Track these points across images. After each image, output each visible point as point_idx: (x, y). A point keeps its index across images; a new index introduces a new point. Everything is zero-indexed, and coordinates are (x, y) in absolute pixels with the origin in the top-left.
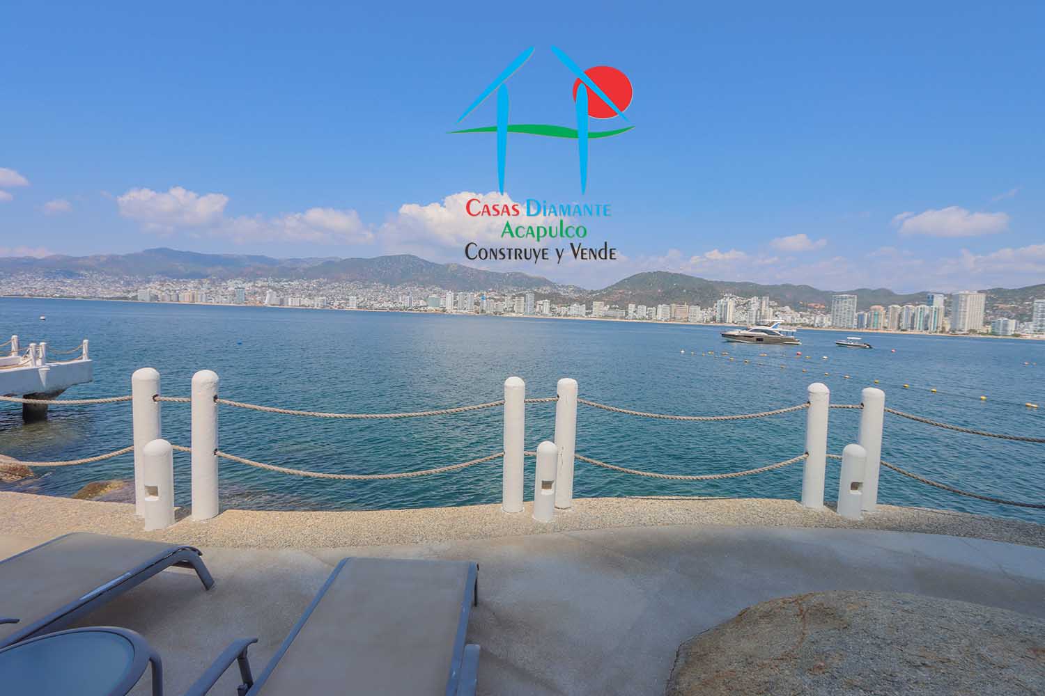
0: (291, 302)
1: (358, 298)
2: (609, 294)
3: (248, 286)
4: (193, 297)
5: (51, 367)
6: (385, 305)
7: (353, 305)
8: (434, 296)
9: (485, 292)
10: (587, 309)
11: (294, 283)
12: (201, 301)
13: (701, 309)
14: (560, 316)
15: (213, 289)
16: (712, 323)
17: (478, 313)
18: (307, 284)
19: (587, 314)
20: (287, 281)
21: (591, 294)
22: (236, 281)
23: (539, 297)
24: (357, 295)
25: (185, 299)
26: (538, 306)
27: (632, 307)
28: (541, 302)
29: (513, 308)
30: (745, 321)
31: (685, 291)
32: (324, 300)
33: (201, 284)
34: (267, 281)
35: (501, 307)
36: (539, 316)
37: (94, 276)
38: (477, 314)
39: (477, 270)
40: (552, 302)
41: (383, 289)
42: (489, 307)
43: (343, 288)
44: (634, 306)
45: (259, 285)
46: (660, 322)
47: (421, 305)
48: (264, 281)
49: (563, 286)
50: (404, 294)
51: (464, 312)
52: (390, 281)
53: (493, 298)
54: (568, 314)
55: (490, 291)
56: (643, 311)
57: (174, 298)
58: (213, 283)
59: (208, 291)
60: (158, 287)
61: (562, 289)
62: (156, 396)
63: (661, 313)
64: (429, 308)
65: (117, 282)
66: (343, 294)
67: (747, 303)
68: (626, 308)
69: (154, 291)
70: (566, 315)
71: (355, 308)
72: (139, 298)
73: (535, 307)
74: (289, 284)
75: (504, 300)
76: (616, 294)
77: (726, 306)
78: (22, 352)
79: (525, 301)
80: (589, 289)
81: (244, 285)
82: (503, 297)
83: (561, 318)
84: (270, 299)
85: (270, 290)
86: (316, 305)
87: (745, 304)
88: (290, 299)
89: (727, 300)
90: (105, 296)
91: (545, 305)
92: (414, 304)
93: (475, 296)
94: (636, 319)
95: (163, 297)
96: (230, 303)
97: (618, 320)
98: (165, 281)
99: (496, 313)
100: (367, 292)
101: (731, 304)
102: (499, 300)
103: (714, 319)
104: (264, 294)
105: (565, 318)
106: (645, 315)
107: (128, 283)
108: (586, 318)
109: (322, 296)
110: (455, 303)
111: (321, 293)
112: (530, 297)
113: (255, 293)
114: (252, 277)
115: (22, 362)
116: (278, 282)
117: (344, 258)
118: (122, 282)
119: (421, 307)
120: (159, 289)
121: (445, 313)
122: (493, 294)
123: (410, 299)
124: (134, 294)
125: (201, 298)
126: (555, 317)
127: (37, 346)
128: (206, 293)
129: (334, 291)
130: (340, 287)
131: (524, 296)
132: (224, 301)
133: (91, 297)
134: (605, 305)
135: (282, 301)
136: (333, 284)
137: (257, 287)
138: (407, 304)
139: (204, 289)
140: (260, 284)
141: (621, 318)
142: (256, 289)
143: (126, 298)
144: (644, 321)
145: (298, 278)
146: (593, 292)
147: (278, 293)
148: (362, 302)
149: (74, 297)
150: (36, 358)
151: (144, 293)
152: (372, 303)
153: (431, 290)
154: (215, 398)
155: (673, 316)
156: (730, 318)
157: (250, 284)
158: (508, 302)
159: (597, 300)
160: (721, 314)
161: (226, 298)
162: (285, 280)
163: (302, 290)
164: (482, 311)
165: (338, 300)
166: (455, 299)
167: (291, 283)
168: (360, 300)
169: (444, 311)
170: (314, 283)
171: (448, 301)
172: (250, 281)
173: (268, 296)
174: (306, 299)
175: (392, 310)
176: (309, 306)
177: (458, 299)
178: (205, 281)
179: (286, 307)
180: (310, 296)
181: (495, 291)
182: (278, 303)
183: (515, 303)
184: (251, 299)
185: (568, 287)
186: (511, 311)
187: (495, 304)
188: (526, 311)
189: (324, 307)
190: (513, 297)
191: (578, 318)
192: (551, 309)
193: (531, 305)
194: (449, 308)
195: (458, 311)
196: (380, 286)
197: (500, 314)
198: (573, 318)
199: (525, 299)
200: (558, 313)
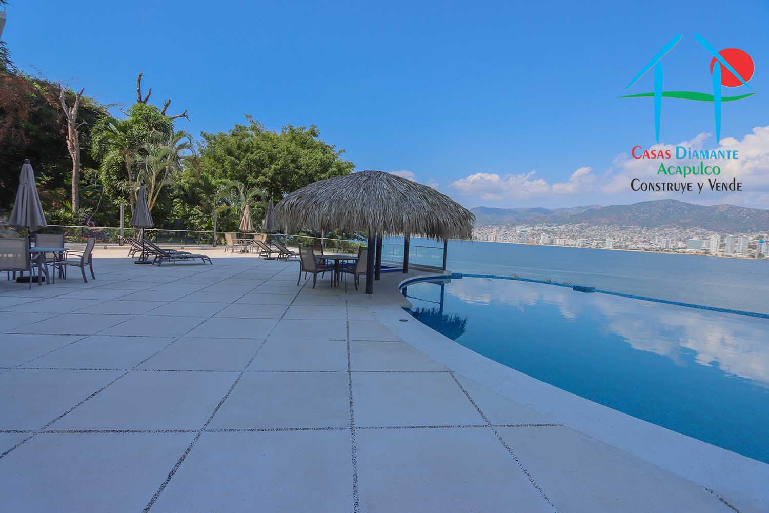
0: (559, 242)
1: (614, 239)
3: (529, 230)
4: (496, 238)
6: (641, 245)
7: (609, 245)
8: (695, 238)
9: (766, 234)
11: (562, 227)
12: (500, 241)
15: (507, 232)
17: (753, 257)
18: (571, 228)
20: (556, 226)
22: (522, 226)
24: (613, 236)
25: (491, 239)
32: (584, 241)
33: (501, 228)
34: (542, 226)
38: (752, 258)
41: (640, 231)
43: (601, 230)
45: (537, 229)
47: (680, 246)
48: (540, 226)
50: (661, 235)
51: (733, 255)
52: (647, 224)
57: (485, 239)
58: (507, 228)
59: (505, 233)
64: (688, 250)
66: (601, 235)
69: (476, 234)
71: (611, 248)
74: (558, 228)
81: (527, 229)
84: (543, 240)
85: (544, 233)
86: (577, 245)
88: (558, 240)
92: (671, 246)
93: (751, 238)
95: (479, 237)
96: (517, 242)
98: (481, 227)
100: (623, 234)
104: (539, 234)
109: (583, 236)
110: (722, 246)
111: (583, 234)
113: (534, 234)
114: (531, 223)
116: (550, 226)
117: (604, 206)
119: (679, 248)
120: (478, 233)
121: (708, 255)
123: (668, 241)
125: (500, 238)
128: (503, 235)
129: (593, 233)
130: (599, 229)
132: (513, 241)
135: (552, 241)
136: (593, 227)
137: (535, 230)
138: (663, 246)
139: (502, 233)
140: (537, 228)
142: (535, 232)
145: (565, 222)
147: (549, 235)
148: (618, 242)
152: (627, 243)
153: (692, 232)
157: (532, 228)
161: (515, 238)
162: (555, 225)
163: (568, 232)
164: (760, 255)
165: (597, 240)
166: (722, 241)
167: (560, 227)
168: (616, 241)
169: (707, 253)
170: (577, 227)
171: (712, 243)
172: (531, 226)
173: (542, 237)
174: (570, 239)
175: (647, 250)
176: (572, 245)
177: (726, 242)
178: (503, 226)
179: (554, 245)
180: (573, 237)
182: (549, 243)
184: (530, 239)
189: (584, 246)
194: (714, 251)
195: (726, 254)
196: (637, 228)
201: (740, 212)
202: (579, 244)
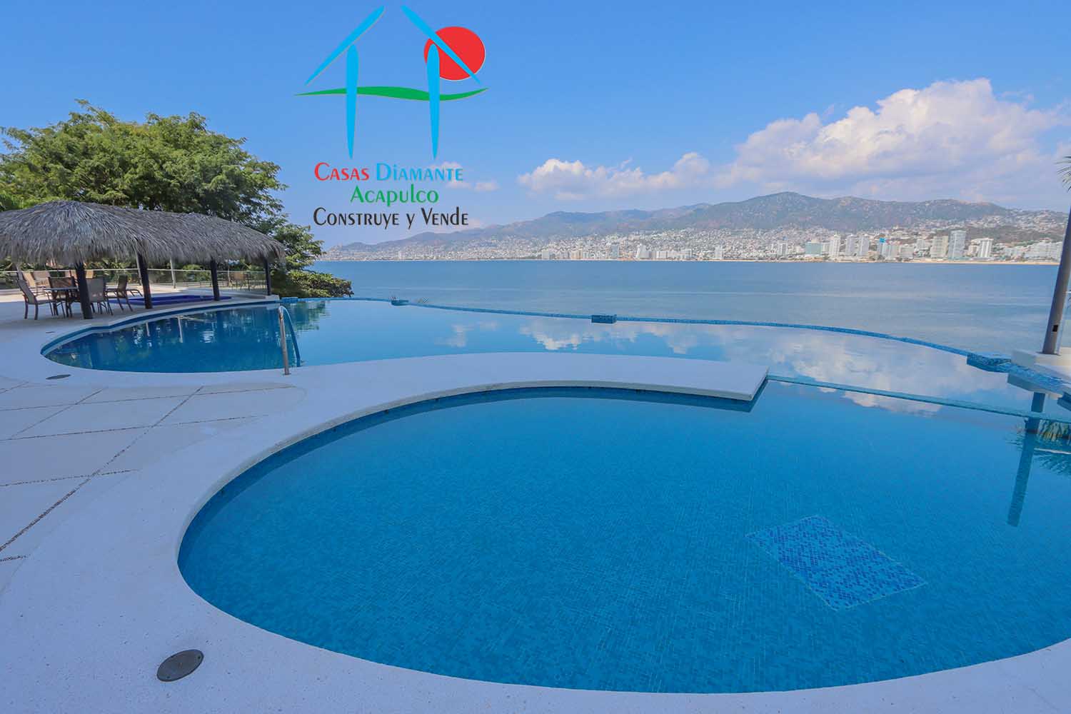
0: (660, 255)
1: (725, 247)
3: (622, 240)
4: (580, 254)
6: (754, 253)
7: (718, 257)
8: (814, 241)
9: (887, 232)
11: (664, 234)
12: (586, 258)
14: (1008, 258)
15: (595, 245)
17: (874, 260)
18: (674, 235)
20: (656, 233)
22: (613, 237)
23: (972, 233)
24: (724, 244)
25: (574, 257)
26: (971, 248)
28: (977, 241)
29: (929, 250)
32: (689, 252)
33: (586, 241)
34: (639, 235)
35: (909, 250)
36: (971, 261)
37: (514, 240)
38: (873, 262)
39: (878, 202)
40: (997, 240)
41: (754, 235)
42: (890, 252)
43: (710, 236)
45: (632, 239)
47: (797, 252)
48: (636, 235)
49: (1026, 213)
50: (778, 239)
51: (853, 259)
52: (763, 226)
53: (898, 239)
54: (1026, 256)
55: (895, 230)
57: (566, 255)
58: (594, 240)
59: (591, 247)
60: (555, 246)
61: (1024, 217)
64: (806, 256)
65: (528, 244)
66: (710, 243)
69: (552, 250)
70: (1022, 258)
71: (721, 259)
72: (542, 257)
73: (966, 248)
74: (658, 236)
75: (915, 241)
79: (949, 241)
81: (619, 240)
82: (915, 237)
83: (1012, 262)
84: (640, 254)
85: (641, 245)
86: (682, 257)
88: (658, 252)
90: (521, 256)
91: (984, 246)
92: (788, 252)
93: (872, 237)
95: (558, 255)
96: (608, 258)
98: (560, 241)
99: (900, 259)
100: (735, 240)
102: (906, 241)
104: (635, 246)
105: (1018, 263)
107: (535, 245)
109: (688, 246)
110: (842, 249)
111: (688, 243)
112: (958, 236)
113: (628, 247)
114: (625, 232)
116: (649, 234)
117: (713, 204)
118: (531, 244)
119: (796, 255)
120: (556, 249)
121: (827, 261)
122: (899, 234)
123: (784, 246)
124: (539, 253)
125: (586, 254)
126: (999, 262)
128: (589, 250)
129: (700, 240)
130: (707, 235)
131: (950, 233)
132: (599, 256)
133: (512, 258)
135: (650, 255)
136: (700, 233)
137: (630, 241)
138: (779, 252)
139: (587, 247)
140: (633, 237)
142: (629, 243)
143: (533, 257)
145: (667, 228)
147: (647, 246)
148: (729, 251)
149: (502, 258)
151: (545, 254)
152: (740, 252)
153: (813, 232)
157: (625, 238)
158: (922, 242)
161: (605, 253)
162: (654, 233)
163: (670, 241)
164: (880, 257)
165: (704, 250)
166: (842, 242)
167: (660, 235)
168: (727, 249)
169: (826, 258)
170: (681, 233)
171: (832, 247)
172: (625, 236)
173: (639, 249)
174: (673, 251)
175: (762, 259)
176: (675, 258)
177: (846, 243)
178: (588, 238)
179: (654, 260)
180: (677, 248)
181: (903, 230)
182: (648, 256)
183: (933, 244)
184: (624, 253)
185: (1035, 214)
186: (925, 256)
187: (901, 246)
188: (949, 254)
189: (690, 259)
190: (931, 236)
191: (1046, 263)
192: (994, 250)
193: (959, 246)
194: (834, 255)
195: (846, 258)
196: (750, 231)
197: (907, 260)
198: (1034, 263)
199: (949, 238)
200: (1007, 257)
201: (862, 206)
202: (683, 258)
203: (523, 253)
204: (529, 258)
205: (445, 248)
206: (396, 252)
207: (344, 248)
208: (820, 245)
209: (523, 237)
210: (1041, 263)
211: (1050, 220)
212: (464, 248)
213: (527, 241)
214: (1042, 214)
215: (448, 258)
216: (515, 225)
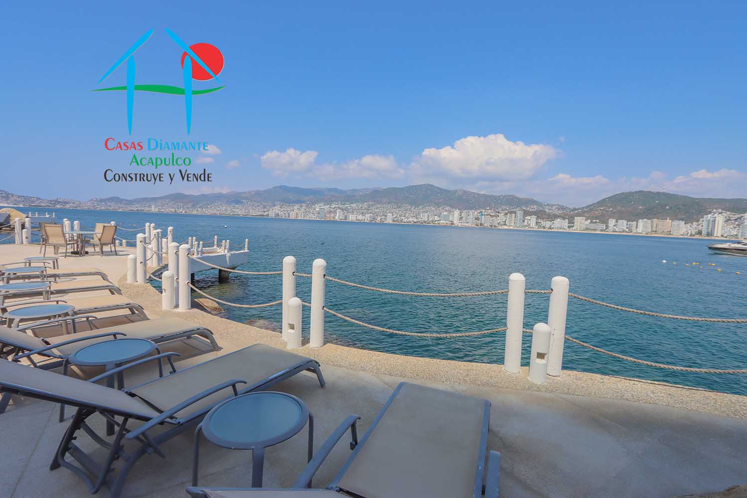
0: (352, 218)
2: (591, 210)
3: (327, 207)
4: (297, 214)
5: (231, 254)
6: (411, 219)
7: (389, 220)
8: (445, 213)
9: (484, 211)
10: (569, 223)
11: (354, 205)
12: (301, 217)
13: (685, 224)
15: (307, 210)
16: (697, 237)
17: (478, 226)
18: (361, 206)
19: (569, 227)
21: (572, 211)
22: (320, 205)
23: (526, 213)
24: (392, 213)
25: (293, 216)
26: (526, 221)
27: (612, 222)
28: (528, 218)
29: (505, 222)
30: (737, 235)
31: (667, 207)
32: (371, 216)
33: (301, 207)
34: (338, 204)
35: (496, 221)
36: (527, 228)
37: (249, 203)
39: (477, 194)
40: (538, 217)
41: (410, 209)
42: (486, 221)
43: (383, 208)
44: (614, 221)
45: (333, 207)
46: (642, 235)
47: (436, 219)
48: (336, 204)
49: (548, 205)
50: (424, 211)
51: (466, 224)
52: (415, 203)
53: (490, 215)
54: (552, 227)
55: (488, 210)
56: (623, 225)
57: (287, 215)
58: (308, 206)
61: (547, 207)
62: (294, 272)
63: (642, 227)
64: (441, 222)
65: (259, 206)
66: (383, 212)
67: (740, 218)
68: (606, 222)
69: (277, 211)
70: (550, 228)
71: (391, 222)
72: (270, 215)
73: (524, 221)
74: (350, 206)
75: (498, 216)
76: (597, 211)
77: (714, 221)
78: (219, 246)
79: (515, 217)
80: (572, 207)
81: (325, 207)
82: (498, 214)
83: (546, 230)
84: (339, 216)
85: (339, 210)
86: (366, 220)
87: (736, 220)
88: (351, 216)
89: (716, 215)
90: (253, 214)
91: (532, 221)
92: (431, 219)
93: (476, 213)
94: (617, 232)
95: (281, 214)
96: (316, 218)
97: (598, 232)
98: (282, 205)
99: (491, 226)
100: (399, 211)
101: (720, 219)
102: (494, 216)
103: (700, 233)
104: (335, 212)
105: (549, 230)
106: (625, 228)
107: (264, 207)
108: (568, 230)
109: (370, 213)
110: (461, 218)
111: (370, 211)
112: (520, 213)
113: (331, 212)
114: (329, 202)
115: (219, 251)
116: (344, 205)
117: (385, 188)
118: (261, 206)
119: (435, 221)
120: (279, 210)
122: (489, 211)
123: (428, 216)
124: (267, 213)
125: (301, 215)
126: (540, 230)
127: (226, 242)
128: (304, 212)
129: (378, 210)
130: (381, 207)
131: (515, 212)
132: (313, 217)
133: (247, 215)
134: (586, 220)
135: (346, 217)
136: (377, 205)
138: (426, 219)
139: (303, 210)
141: (602, 230)
142: (331, 209)
143: (263, 215)
144: (624, 234)
145: (357, 201)
146: (575, 209)
147: (344, 212)
148: (395, 218)
149: (239, 215)
150: (225, 248)
151: (272, 214)
152: (402, 218)
153: (443, 209)
154: (324, 275)
155: (654, 229)
156: (718, 232)
157: (329, 206)
158: (502, 217)
159: (579, 215)
160: (708, 229)
161: (314, 215)
162: (348, 203)
163: (358, 209)
164: (481, 224)
165: (380, 216)
166: (460, 215)
167: (352, 205)
168: (394, 216)
169: (452, 224)
170: (365, 205)
171: (455, 217)
172: (328, 205)
173: (338, 214)
174: (360, 215)
175: (416, 223)
176: (362, 220)
177: (463, 215)
178: (303, 204)
179: (348, 221)
180: (363, 214)
181: (491, 209)
182: (344, 218)
183: (507, 218)
184: (328, 215)
185: (552, 206)
186: (504, 225)
187: (491, 219)
188: (516, 224)
189: (371, 221)
190: (506, 214)
191: (561, 230)
192: (537, 223)
193: (520, 219)
194: (456, 222)
195: (463, 224)
196: (408, 206)
197: (495, 226)
198: (556, 230)
199: (515, 215)
200: (543, 227)
201: (469, 195)
202: (367, 219)
203: (254, 212)
204: (260, 215)
205: (193, 206)
206: (150, 206)
207: (101, 201)
208: (449, 216)
209: (255, 201)
210: (559, 230)
211: (559, 209)
212: (209, 206)
213: (259, 204)
214: (555, 206)
215: (195, 212)
216: (249, 192)
